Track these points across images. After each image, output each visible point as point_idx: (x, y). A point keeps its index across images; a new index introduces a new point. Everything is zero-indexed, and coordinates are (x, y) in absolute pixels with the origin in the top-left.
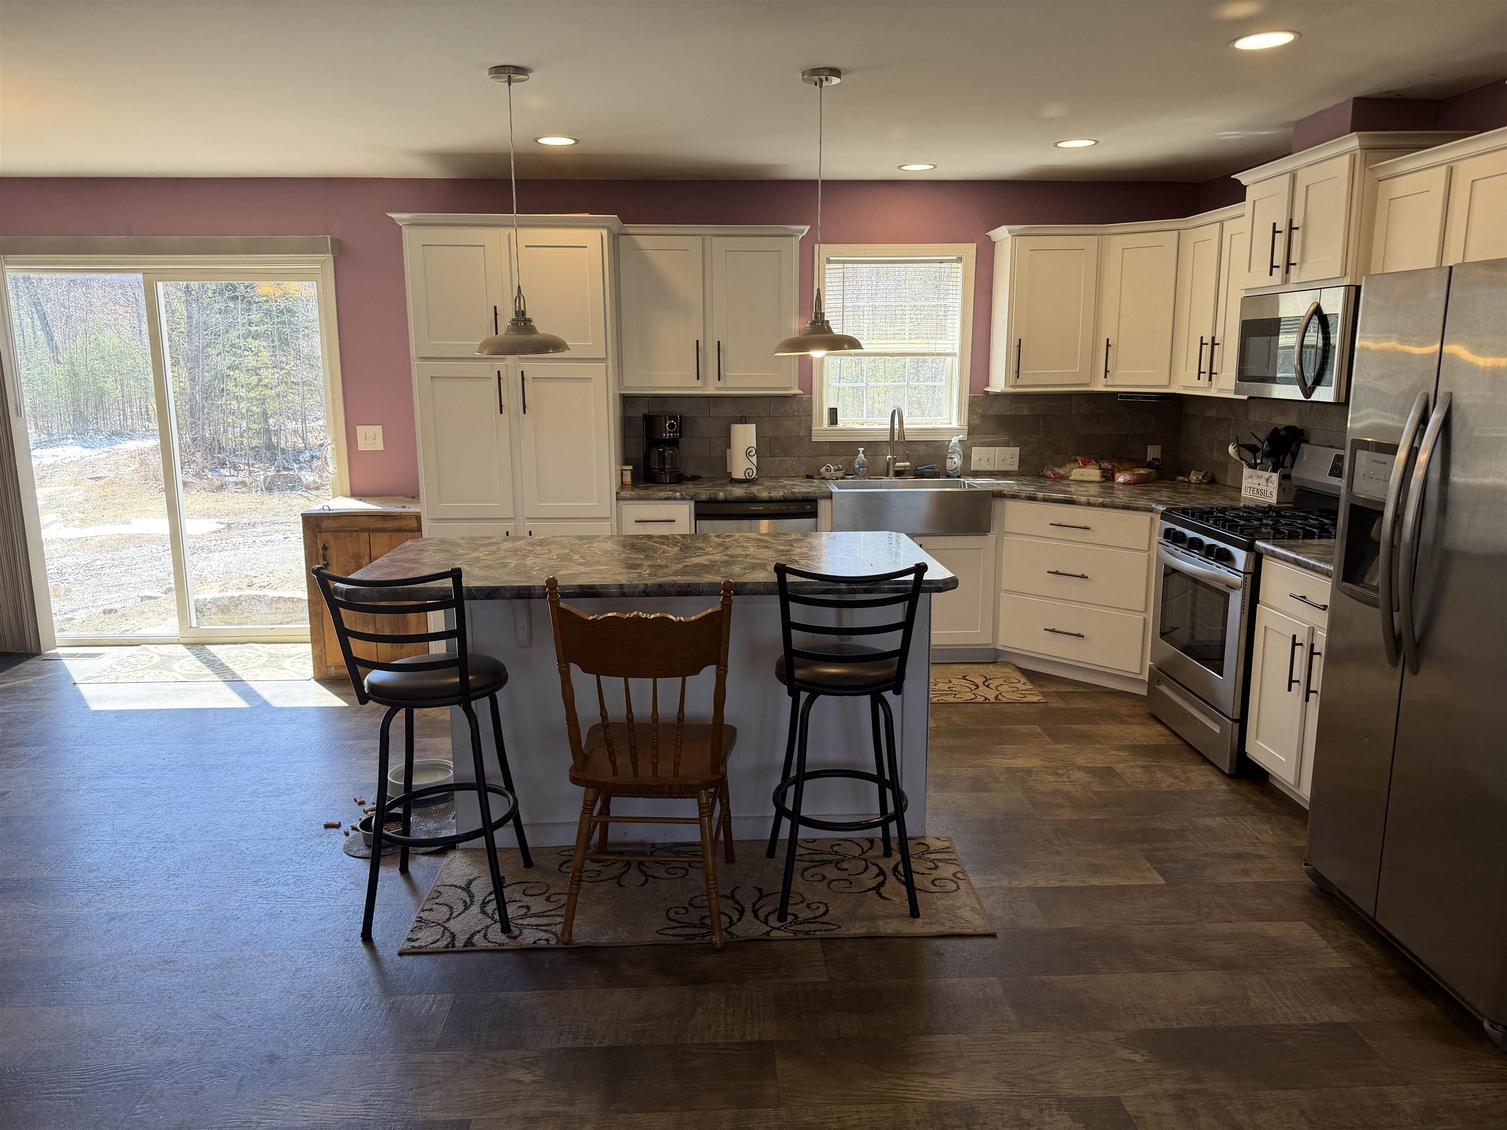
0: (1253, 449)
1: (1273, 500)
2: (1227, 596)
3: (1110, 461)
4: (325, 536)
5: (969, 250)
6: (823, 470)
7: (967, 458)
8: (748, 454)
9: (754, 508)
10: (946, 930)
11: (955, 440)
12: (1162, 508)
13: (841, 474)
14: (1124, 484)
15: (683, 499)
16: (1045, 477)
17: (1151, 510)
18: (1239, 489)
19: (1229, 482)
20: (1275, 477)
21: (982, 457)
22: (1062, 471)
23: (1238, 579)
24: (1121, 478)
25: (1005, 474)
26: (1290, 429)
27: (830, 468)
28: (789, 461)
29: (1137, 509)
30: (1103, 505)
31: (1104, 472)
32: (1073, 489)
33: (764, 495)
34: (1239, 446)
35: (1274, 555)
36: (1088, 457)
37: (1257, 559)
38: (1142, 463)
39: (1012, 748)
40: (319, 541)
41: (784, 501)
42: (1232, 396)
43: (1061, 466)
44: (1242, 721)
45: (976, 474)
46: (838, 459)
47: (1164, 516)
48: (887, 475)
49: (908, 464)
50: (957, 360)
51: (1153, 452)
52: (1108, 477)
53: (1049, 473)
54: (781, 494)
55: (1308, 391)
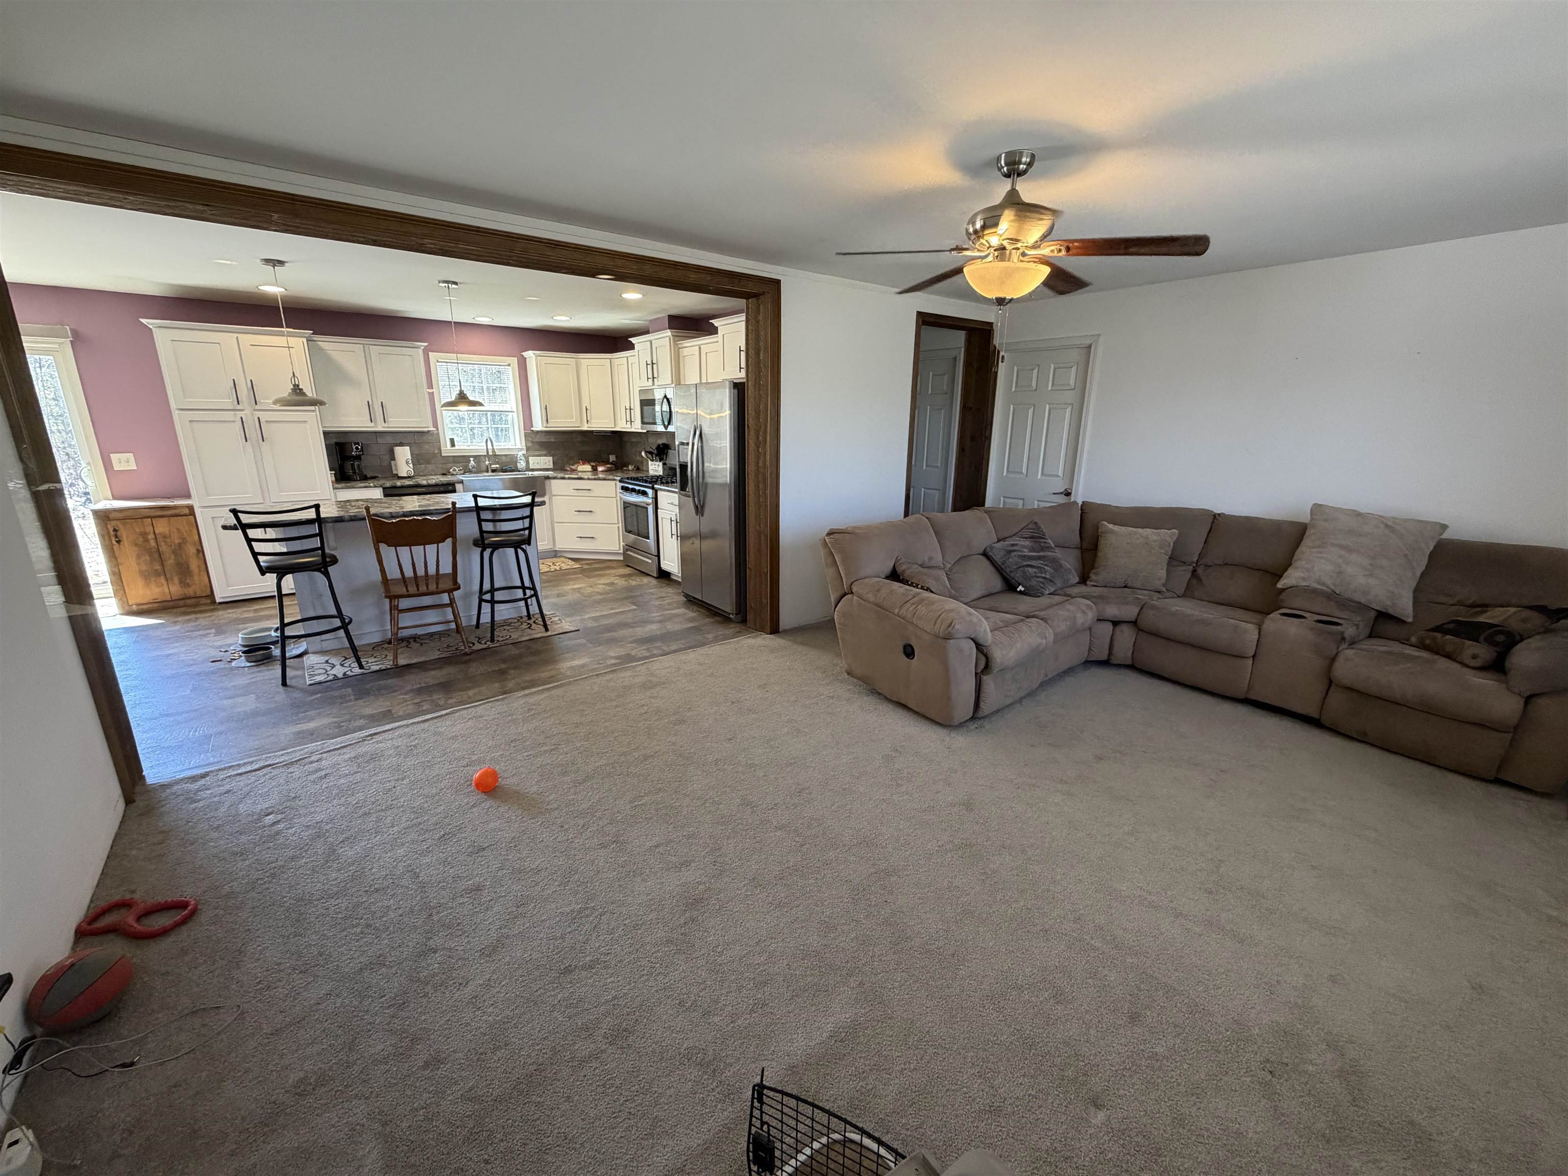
0: (651, 453)
1: (661, 473)
2: (647, 508)
3: (594, 462)
4: (114, 523)
5: (514, 361)
6: (451, 470)
7: (527, 462)
8: (407, 463)
9: (419, 490)
10: (561, 631)
11: (520, 453)
12: (619, 478)
13: (462, 472)
14: (602, 471)
15: (375, 487)
16: (566, 470)
17: (615, 480)
18: (648, 471)
19: (644, 468)
20: (661, 464)
21: (535, 462)
22: (573, 467)
23: (650, 501)
24: (600, 469)
25: (547, 470)
26: (663, 444)
27: (455, 469)
28: (430, 467)
29: (609, 480)
30: (595, 479)
31: (593, 467)
32: (580, 474)
33: (424, 482)
34: (646, 452)
35: (661, 490)
36: (586, 461)
37: (656, 491)
38: (607, 462)
39: (572, 583)
40: (109, 527)
41: (436, 485)
42: (640, 431)
43: (573, 465)
44: (658, 556)
45: (533, 470)
46: (458, 465)
47: (620, 481)
48: (487, 471)
49: (498, 466)
50: (515, 414)
51: (612, 458)
52: (594, 469)
53: (568, 469)
54: (434, 481)
55: (666, 427)
